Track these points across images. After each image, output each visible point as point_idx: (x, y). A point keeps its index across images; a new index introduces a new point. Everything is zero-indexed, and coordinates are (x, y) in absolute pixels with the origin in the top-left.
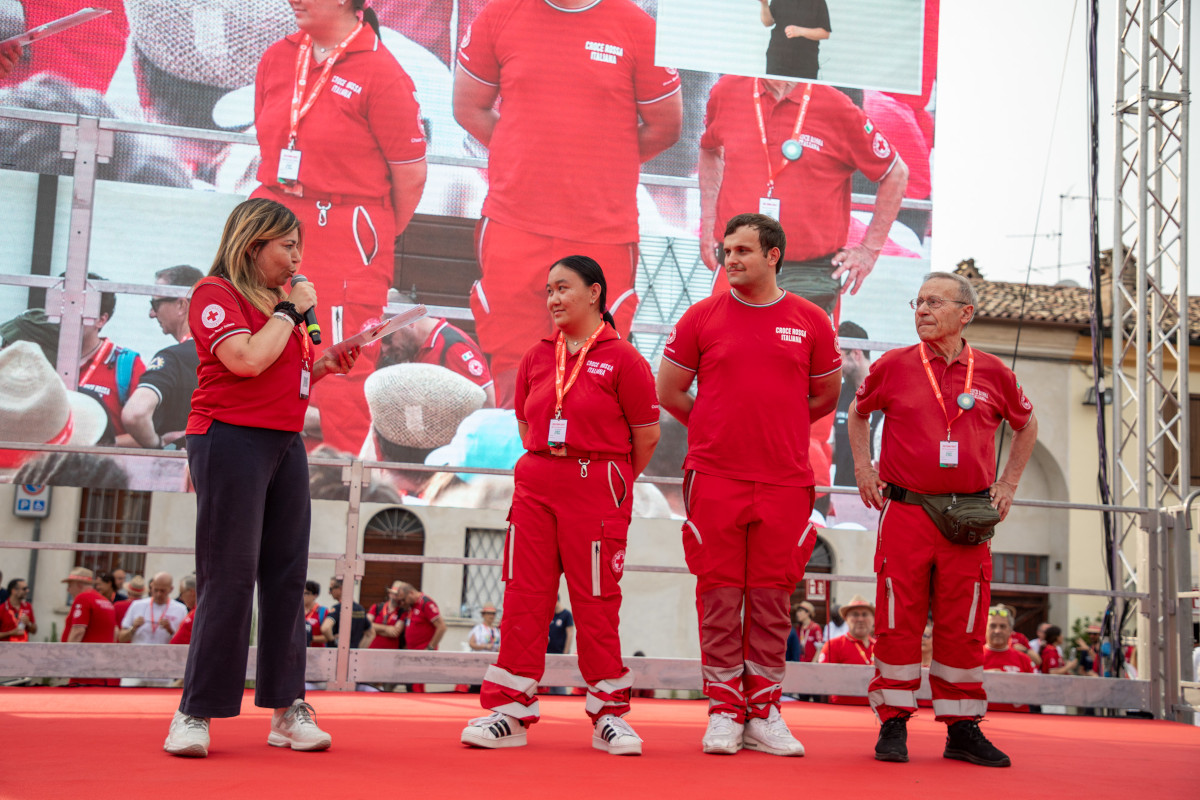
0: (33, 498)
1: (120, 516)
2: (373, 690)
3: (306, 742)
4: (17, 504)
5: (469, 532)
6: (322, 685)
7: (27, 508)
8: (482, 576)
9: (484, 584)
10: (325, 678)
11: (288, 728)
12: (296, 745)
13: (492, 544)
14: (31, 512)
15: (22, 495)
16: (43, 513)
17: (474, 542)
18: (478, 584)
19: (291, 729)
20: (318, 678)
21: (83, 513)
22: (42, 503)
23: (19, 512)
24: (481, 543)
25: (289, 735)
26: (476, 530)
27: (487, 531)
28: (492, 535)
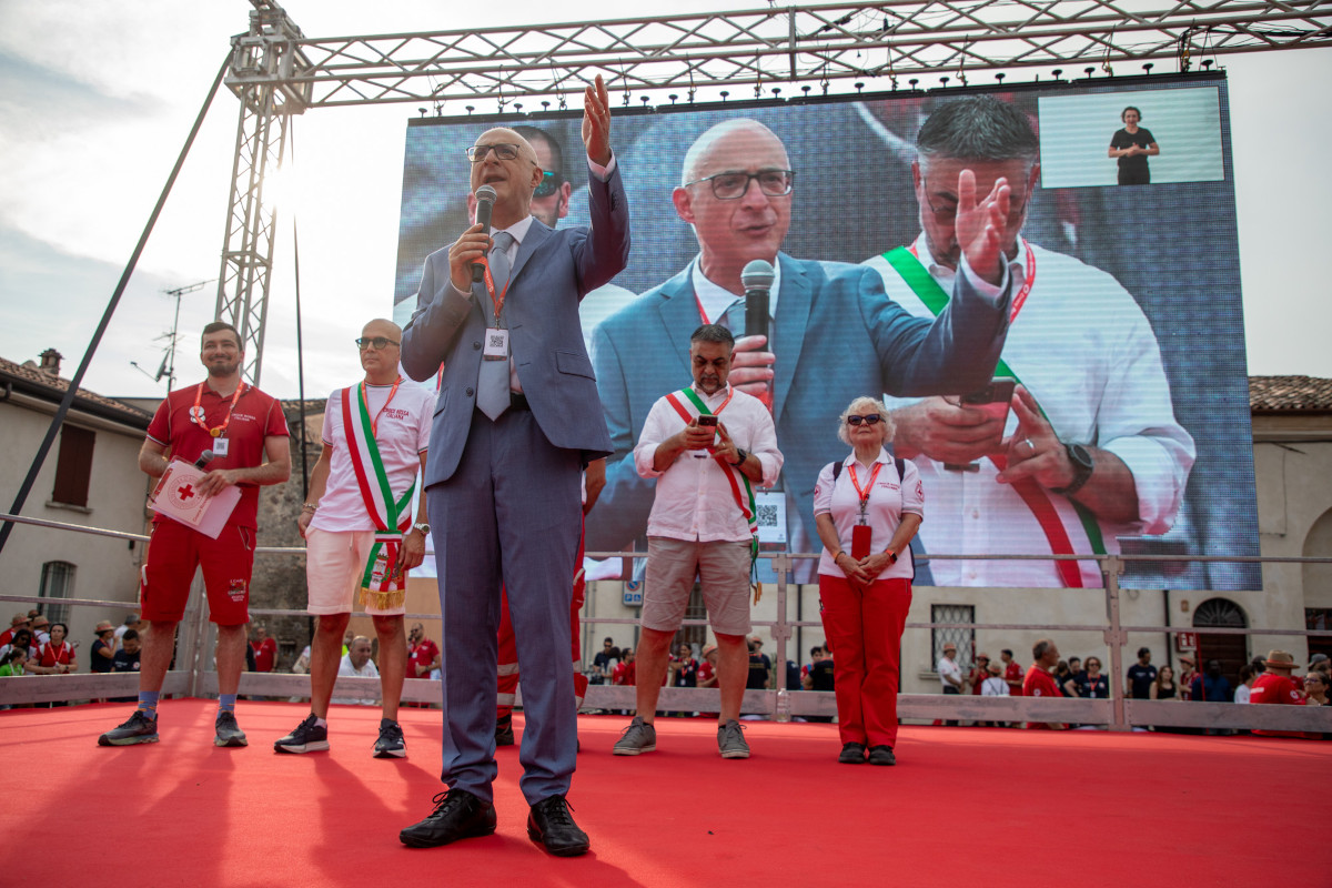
0: (633, 593)
2: (803, 721)
4: (625, 597)
5: (934, 608)
6: (767, 717)
7: (630, 600)
10: (769, 711)
13: (952, 616)
14: (633, 603)
15: (627, 591)
17: (938, 615)
20: (764, 712)
23: (626, 603)
24: (943, 616)
26: (939, 606)
27: (948, 606)
28: (952, 609)
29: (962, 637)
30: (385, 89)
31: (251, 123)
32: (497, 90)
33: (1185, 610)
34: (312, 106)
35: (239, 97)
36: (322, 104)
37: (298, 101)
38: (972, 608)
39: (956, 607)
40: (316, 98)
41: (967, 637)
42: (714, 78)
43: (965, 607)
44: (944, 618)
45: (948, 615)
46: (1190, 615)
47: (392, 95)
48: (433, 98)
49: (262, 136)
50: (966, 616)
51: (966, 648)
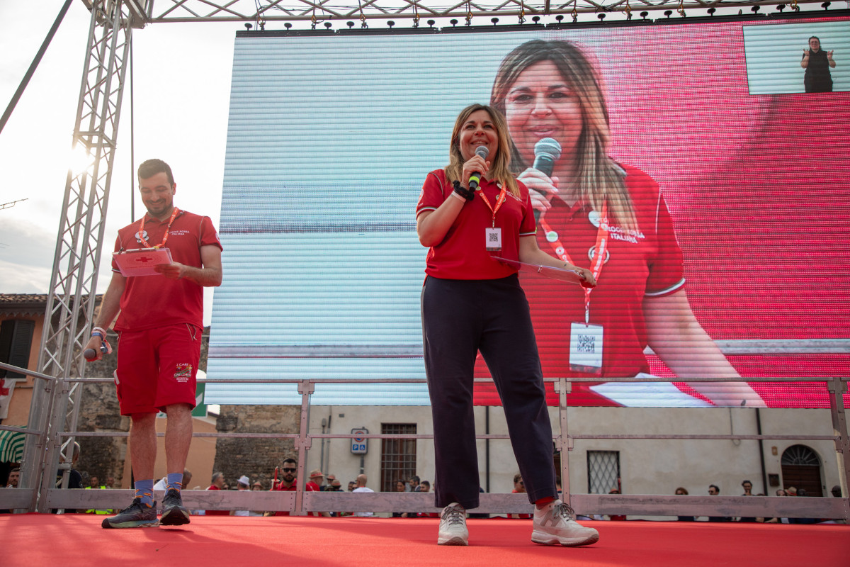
0: (359, 444)
1: (401, 452)
3: (577, 537)
4: (352, 447)
5: (589, 453)
7: (357, 449)
8: (598, 478)
9: (601, 483)
11: (554, 525)
12: (563, 540)
13: (603, 459)
14: (359, 451)
15: (354, 442)
16: (364, 451)
17: (592, 459)
18: (597, 483)
19: (558, 526)
21: (383, 451)
22: (364, 446)
23: (353, 451)
24: (596, 459)
25: (557, 532)
26: (593, 452)
27: (599, 452)
28: (602, 454)
29: (610, 476)
30: (216, 9)
31: (99, 31)
32: (311, 14)
33: (775, 454)
34: (151, 21)
35: (90, 9)
36: (161, 19)
37: (141, 16)
38: (617, 453)
39: (606, 452)
40: (155, 15)
41: (614, 475)
42: (484, 10)
43: (612, 452)
44: (597, 462)
45: (599, 459)
46: (779, 457)
47: (223, 14)
48: (255, 18)
49: (109, 43)
50: (613, 459)
51: (614, 484)
